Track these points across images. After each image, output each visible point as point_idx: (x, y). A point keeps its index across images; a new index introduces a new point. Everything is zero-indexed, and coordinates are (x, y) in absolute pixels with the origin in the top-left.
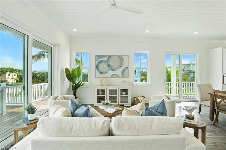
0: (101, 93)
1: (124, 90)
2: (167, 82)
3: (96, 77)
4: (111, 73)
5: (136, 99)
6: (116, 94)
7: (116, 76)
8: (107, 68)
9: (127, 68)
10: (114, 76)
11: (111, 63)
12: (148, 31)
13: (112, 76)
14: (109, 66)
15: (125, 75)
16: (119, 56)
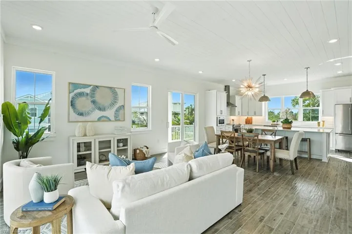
0: (82, 148)
1: (120, 139)
2: (173, 125)
3: (69, 122)
4: (98, 114)
5: (138, 151)
6: (110, 147)
7: (105, 119)
8: (91, 106)
9: (123, 106)
10: (102, 119)
11: (97, 98)
12: (157, 60)
13: (99, 119)
14: (94, 102)
15: (120, 117)
16: (111, 88)
